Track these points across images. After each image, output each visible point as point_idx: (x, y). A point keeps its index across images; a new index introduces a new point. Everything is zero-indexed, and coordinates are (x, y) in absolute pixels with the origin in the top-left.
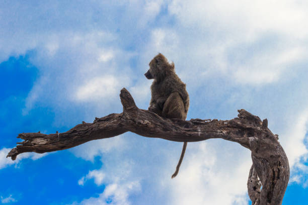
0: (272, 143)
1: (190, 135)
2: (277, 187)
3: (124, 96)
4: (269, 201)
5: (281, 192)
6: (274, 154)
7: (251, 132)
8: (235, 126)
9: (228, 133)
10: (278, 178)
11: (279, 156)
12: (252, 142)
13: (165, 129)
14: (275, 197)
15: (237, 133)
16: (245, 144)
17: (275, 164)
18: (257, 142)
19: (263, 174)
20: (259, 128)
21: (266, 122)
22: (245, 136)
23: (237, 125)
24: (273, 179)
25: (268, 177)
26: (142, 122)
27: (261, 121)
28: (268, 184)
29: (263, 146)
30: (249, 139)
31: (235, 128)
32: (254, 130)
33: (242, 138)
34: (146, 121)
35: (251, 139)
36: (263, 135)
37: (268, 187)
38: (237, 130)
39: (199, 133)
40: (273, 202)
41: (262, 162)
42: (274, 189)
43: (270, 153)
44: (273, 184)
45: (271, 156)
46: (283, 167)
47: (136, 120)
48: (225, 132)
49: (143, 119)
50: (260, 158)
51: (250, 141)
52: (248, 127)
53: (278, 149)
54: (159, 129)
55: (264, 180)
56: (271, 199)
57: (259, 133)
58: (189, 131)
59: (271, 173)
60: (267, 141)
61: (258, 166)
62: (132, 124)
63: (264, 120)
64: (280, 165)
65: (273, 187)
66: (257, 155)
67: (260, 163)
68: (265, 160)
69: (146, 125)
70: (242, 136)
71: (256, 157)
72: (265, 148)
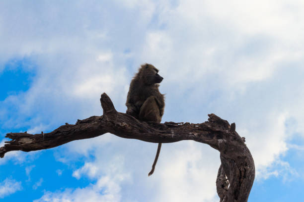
0: (239, 145)
1: (165, 137)
2: (243, 185)
3: (104, 100)
4: (236, 199)
5: (246, 190)
6: (241, 155)
7: (220, 135)
8: (205, 129)
9: (199, 135)
10: (245, 177)
11: (246, 157)
12: (220, 144)
13: (141, 131)
14: (241, 195)
15: (207, 136)
16: (214, 146)
17: (241, 164)
18: (226, 144)
19: (231, 173)
20: (227, 131)
21: (233, 125)
22: (214, 138)
23: (208, 128)
24: (240, 178)
25: (235, 176)
26: (120, 124)
27: (229, 125)
28: (235, 183)
29: (231, 148)
30: (218, 142)
31: (206, 130)
32: (222, 132)
33: (211, 141)
34: (124, 124)
35: (220, 141)
36: (231, 138)
37: (236, 185)
38: (207, 133)
39: (173, 135)
40: (239, 199)
41: (230, 162)
42: (241, 188)
43: (237, 154)
44: (240, 183)
45: (238, 157)
46: (249, 167)
47: (115, 122)
48: (196, 134)
49: (121, 122)
50: (228, 158)
51: (219, 143)
52: (217, 130)
53: (245, 151)
54: (135, 131)
55: (232, 179)
56: (238, 196)
57: (227, 136)
58: (163, 133)
59: (238, 173)
60: (235, 143)
61: (226, 166)
62: (112, 126)
63: (232, 124)
64: (246, 165)
65: (240, 186)
66: (226, 156)
67: (228, 163)
68: (232, 161)
69: (124, 127)
70: (212, 138)
71: (224, 157)
72: (233, 149)
